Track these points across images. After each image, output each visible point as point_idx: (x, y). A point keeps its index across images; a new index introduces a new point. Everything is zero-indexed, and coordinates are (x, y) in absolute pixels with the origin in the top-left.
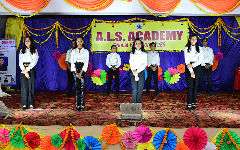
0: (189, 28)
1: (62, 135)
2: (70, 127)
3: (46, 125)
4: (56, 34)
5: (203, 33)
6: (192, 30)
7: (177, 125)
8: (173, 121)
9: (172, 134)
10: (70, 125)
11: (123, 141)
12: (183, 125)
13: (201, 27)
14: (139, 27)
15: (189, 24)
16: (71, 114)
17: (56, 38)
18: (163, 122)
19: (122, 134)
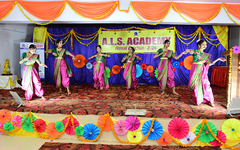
0: (176, 35)
1: (64, 122)
2: (70, 116)
3: (51, 113)
4: (71, 39)
5: (187, 39)
6: (178, 36)
7: (162, 116)
8: (159, 112)
9: (158, 124)
10: (70, 114)
11: (115, 129)
12: (167, 116)
13: (185, 34)
14: (136, 34)
15: (175, 32)
16: (75, 103)
17: (71, 42)
18: (150, 113)
19: (115, 123)
